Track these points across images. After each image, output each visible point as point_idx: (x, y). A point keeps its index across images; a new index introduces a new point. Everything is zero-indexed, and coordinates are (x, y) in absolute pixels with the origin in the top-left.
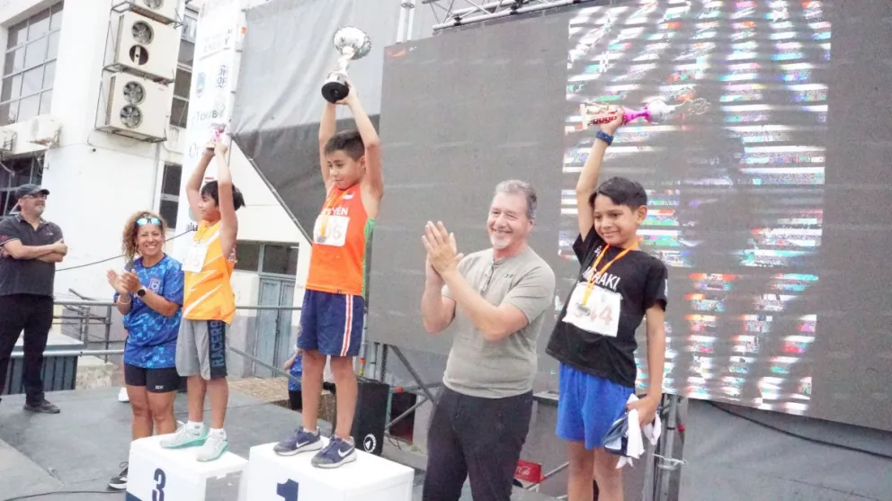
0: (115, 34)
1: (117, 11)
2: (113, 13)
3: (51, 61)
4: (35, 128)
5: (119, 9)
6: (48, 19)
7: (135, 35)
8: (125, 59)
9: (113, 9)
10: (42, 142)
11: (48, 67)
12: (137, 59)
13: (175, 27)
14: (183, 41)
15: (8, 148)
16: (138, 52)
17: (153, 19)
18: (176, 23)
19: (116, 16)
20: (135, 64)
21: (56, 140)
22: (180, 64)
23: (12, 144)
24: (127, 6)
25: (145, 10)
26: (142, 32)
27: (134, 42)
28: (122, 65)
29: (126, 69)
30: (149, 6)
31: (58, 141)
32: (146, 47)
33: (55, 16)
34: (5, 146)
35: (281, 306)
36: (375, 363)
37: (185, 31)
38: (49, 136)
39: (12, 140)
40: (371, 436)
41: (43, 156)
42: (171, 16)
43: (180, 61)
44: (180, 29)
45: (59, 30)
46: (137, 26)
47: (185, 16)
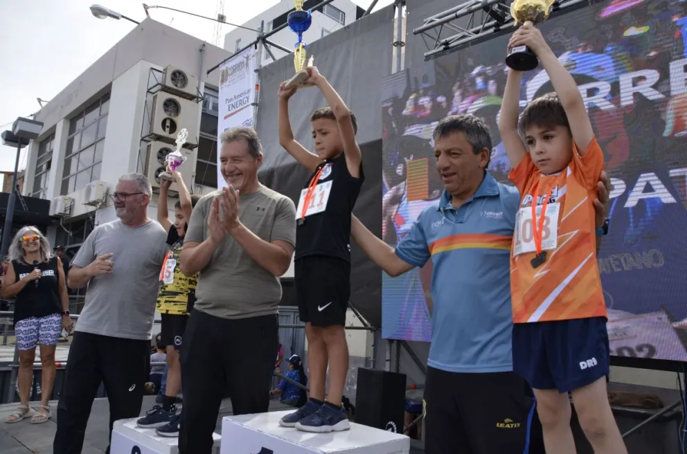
0: (150, 112)
1: (152, 93)
2: (149, 94)
3: (101, 140)
4: (89, 191)
5: (152, 91)
6: (99, 109)
7: (166, 111)
8: (158, 130)
9: (148, 92)
10: (93, 204)
11: (98, 145)
12: (167, 129)
13: (197, 102)
14: (204, 114)
15: (68, 212)
16: (168, 123)
17: (180, 96)
18: (198, 98)
19: (151, 97)
20: (166, 134)
21: (104, 201)
22: (202, 133)
23: (70, 209)
24: (159, 87)
25: (173, 89)
26: (171, 108)
27: (165, 116)
28: (156, 135)
29: (159, 138)
30: (176, 86)
31: (106, 202)
32: (175, 119)
33: (104, 106)
34: (65, 211)
35: (295, 325)
36: (390, 360)
37: (205, 105)
38: (98, 197)
39: (71, 206)
40: (391, 423)
41: (94, 217)
42: (194, 93)
43: (201, 130)
44: (201, 103)
45: (107, 114)
46: (168, 103)
47: (205, 93)
